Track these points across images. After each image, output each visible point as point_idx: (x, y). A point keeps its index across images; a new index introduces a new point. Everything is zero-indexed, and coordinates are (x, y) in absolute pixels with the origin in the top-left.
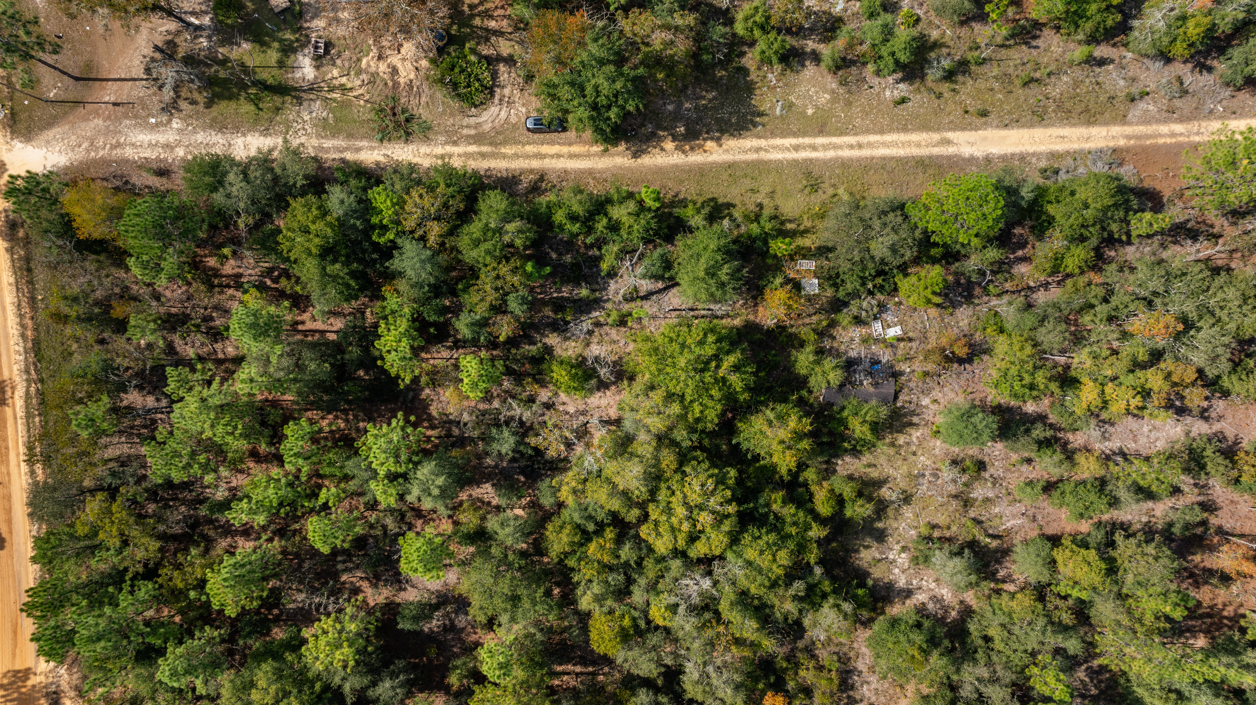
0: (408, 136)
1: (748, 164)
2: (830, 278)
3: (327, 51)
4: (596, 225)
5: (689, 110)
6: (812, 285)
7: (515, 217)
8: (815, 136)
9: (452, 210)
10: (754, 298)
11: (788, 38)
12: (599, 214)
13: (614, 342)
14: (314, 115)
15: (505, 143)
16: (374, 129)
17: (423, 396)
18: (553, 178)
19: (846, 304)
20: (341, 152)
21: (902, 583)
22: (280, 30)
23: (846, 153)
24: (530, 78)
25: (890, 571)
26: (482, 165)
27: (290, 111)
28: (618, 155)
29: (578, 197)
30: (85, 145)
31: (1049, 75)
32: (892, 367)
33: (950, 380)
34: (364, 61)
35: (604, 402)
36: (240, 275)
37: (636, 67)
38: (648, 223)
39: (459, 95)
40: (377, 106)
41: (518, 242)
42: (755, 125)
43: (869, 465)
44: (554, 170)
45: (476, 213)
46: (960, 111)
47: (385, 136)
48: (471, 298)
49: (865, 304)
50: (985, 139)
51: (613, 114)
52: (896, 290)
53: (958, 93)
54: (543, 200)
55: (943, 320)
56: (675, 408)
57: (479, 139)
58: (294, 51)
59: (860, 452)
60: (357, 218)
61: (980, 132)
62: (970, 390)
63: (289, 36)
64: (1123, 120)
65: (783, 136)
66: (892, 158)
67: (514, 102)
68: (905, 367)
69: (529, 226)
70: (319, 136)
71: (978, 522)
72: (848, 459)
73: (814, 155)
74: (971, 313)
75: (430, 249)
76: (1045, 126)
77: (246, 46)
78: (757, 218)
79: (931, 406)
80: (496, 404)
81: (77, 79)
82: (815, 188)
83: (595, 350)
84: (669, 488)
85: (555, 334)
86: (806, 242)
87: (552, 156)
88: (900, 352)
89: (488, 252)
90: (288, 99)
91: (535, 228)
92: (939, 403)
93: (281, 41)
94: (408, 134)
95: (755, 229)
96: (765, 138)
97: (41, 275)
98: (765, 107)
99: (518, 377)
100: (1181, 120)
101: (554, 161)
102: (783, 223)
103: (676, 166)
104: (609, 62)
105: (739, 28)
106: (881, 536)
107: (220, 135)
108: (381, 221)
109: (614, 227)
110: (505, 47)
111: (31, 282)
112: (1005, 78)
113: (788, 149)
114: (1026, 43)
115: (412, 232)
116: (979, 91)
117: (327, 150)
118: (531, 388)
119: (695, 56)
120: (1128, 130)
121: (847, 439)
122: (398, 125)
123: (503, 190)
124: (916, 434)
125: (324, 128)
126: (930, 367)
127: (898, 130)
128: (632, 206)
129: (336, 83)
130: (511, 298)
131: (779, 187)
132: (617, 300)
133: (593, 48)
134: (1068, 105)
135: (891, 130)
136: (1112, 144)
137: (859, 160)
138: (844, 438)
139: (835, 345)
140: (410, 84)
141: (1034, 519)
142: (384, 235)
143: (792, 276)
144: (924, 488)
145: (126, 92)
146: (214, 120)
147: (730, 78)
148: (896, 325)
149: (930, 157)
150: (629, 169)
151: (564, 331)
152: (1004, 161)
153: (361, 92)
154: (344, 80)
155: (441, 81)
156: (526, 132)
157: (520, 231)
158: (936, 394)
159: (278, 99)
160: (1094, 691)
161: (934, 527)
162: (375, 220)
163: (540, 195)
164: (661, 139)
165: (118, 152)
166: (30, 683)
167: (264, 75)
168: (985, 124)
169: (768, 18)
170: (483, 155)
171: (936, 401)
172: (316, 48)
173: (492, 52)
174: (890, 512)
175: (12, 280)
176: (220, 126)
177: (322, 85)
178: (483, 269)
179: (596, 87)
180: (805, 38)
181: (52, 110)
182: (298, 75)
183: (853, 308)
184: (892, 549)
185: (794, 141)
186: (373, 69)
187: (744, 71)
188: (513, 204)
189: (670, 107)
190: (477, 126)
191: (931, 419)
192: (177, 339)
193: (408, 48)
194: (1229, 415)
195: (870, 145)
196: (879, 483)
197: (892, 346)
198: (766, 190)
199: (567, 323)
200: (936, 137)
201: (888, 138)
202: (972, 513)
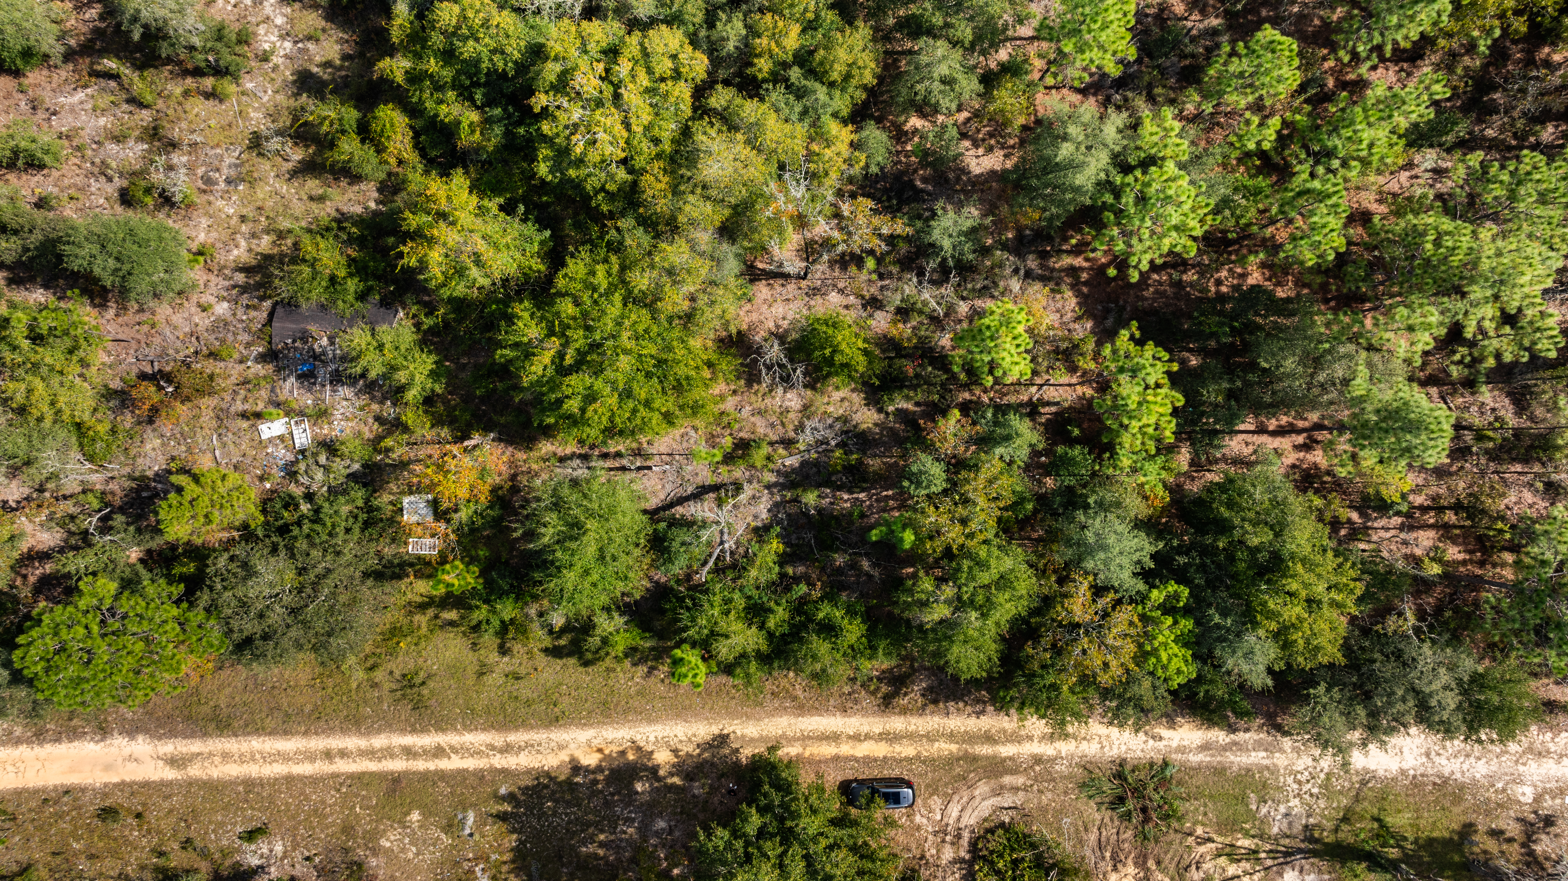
0: (1120, 771)
1: (523, 724)
2: (381, 523)
4: (787, 617)
5: (629, 821)
6: (414, 510)
7: (933, 630)
8: (406, 774)
9: (1046, 641)
12: (783, 635)
13: (761, 412)
14: (1282, 809)
15: (951, 761)
16: (1180, 783)
18: (867, 700)
19: (354, 476)
20: (1235, 743)
23: (352, 742)
25: (291, 20)
26: (990, 721)
27: (1323, 813)
28: (752, 740)
29: (818, 667)
32: (278, 370)
33: (179, 344)
35: (779, 310)
36: (1401, 528)
38: (693, 620)
39: (1033, 846)
40: (1175, 824)
41: (927, 584)
42: (511, 796)
43: (321, 199)
44: (865, 712)
45: (1003, 638)
46: (151, 817)
47: (1160, 771)
48: (1011, 484)
49: (321, 476)
50: (108, 768)
51: (755, 820)
52: (265, 502)
53: (153, 851)
54: (882, 663)
55: (189, 450)
56: (641, 280)
57: (996, 768)
59: (334, 220)
60: (1218, 626)
61: (115, 779)
62: (145, 328)
65: (462, 773)
66: (272, 733)
67: (935, 833)
68: (256, 367)
69: (906, 614)
70: (1273, 770)
71: (136, 102)
72: (358, 210)
73: (408, 740)
74: (140, 461)
75: (1087, 573)
78: (506, 628)
79: (212, 300)
80: (963, 306)
82: (407, 681)
83: (793, 400)
84: (656, 141)
85: (864, 426)
86: (421, 587)
87: (868, 737)
88: (264, 394)
89: (983, 565)
90: (1328, 837)
91: (897, 611)
92: (199, 305)
94: (1120, 776)
95: (507, 610)
96: (494, 771)
98: (495, 828)
99: (925, 352)
101: (865, 729)
102: (462, 620)
103: (650, 721)
106: (305, 80)
107: (1446, 772)
108: (1176, 623)
109: (756, 612)
113: (454, 750)
115: (1119, 602)
116: (115, 854)
117: (1259, 745)
118: (904, 331)
122: (1138, 791)
123: (955, 679)
124: (240, 253)
125: (1265, 785)
126: (211, 366)
127: (261, 783)
128: (724, 650)
130: (939, 484)
131: (470, 682)
132: (755, 485)
135: (274, 782)
137: (329, 731)
139: (375, 407)
140: (1116, 863)
141: (34, 104)
142: (1168, 597)
144: (228, 161)
146: (1458, 799)
148: (270, 440)
149: (205, 734)
150: (732, 715)
151: (846, 432)
152: (75, 729)
153: (1202, 849)
155: (1064, 871)
156: (915, 780)
157: (924, 604)
158: (202, 320)
159: (1346, 835)
161: (211, 95)
163: (890, 670)
164: (679, 768)
168: (105, 795)
170: (988, 738)
171: (204, 310)
174: (286, 120)
176: (1447, 788)
177: (1269, 862)
178: (990, 535)
183: (341, 468)
184: (286, 56)
185: (444, 764)
188: (938, 654)
189: (661, 824)
190: (998, 791)
191: (213, 278)
192: (1511, 420)
195: (310, 757)
196: (305, 168)
197: (278, 405)
198: (494, 679)
199: (841, 445)
200: (195, 771)
201: (279, 769)
202: (145, 116)
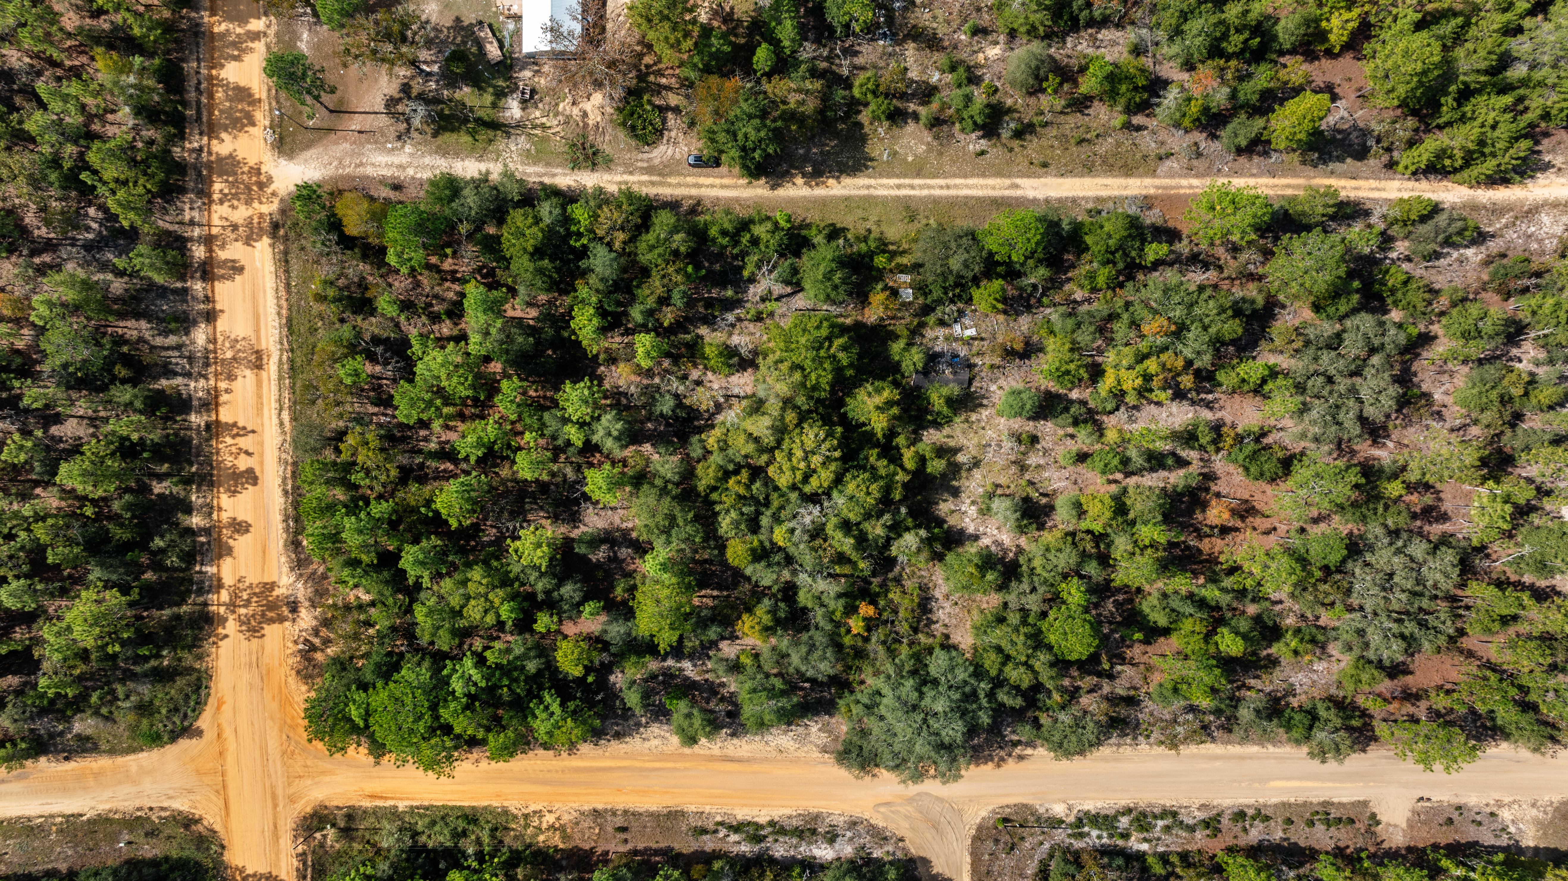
0: (594, 167)
1: (861, 198)
2: (920, 289)
3: (532, 97)
4: (741, 239)
5: (816, 154)
6: (908, 294)
7: (680, 230)
8: (914, 177)
9: (632, 224)
10: (863, 302)
11: (894, 101)
12: (744, 231)
13: (752, 334)
14: (520, 146)
15: (670, 174)
16: (567, 160)
17: (599, 372)
18: (707, 203)
19: (933, 310)
20: (541, 176)
21: (971, 529)
22: (494, 78)
23: (937, 192)
24: (692, 124)
25: (962, 520)
26: (653, 191)
27: (501, 143)
28: (759, 187)
29: (728, 218)
30: (335, 163)
31: (1098, 136)
32: (968, 360)
33: (1012, 372)
34: (561, 106)
35: (742, 381)
36: (456, 272)
37: (774, 120)
38: (781, 239)
39: (636, 136)
40: (570, 142)
41: (682, 249)
42: (867, 168)
43: (948, 437)
44: (709, 197)
45: (650, 226)
46: (1026, 163)
47: (576, 165)
48: (643, 292)
49: (947, 310)
50: (1046, 185)
51: (757, 155)
52: (971, 299)
53: (1026, 148)
54: (701, 219)
55: (1008, 324)
56: (798, 376)
57: (650, 170)
58: (505, 95)
59: (940, 424)
60: (561, 227)
61: (1042, 179)
62: (1028, 380)
63: (501, 83)
64: (1153, 173)
65: (889, 176)
67: (679, 142)
68: (978, 361)
69: (691, 237)
70: (522, 163)
71: (1031, 483)
72: (932, 431)
73: (912, 192)
74: (1030, 320)
75: (615, 252)
76: (1094, 176)
77: (466, 89)
78: (865, 240)
79: (997, 392)
80: (657, 380)
81: (332, 111)
82: (912, 219)
83: (735, 340)
84: (791, 438)
85: (705, 326)
86: (905, 260)
87: (708, 186)
88: (974, 349)
89: (659, 255)
90: (499, 133)
91: (695, 239)
92: (1003, 389)
93: (495, 87)
94: (594, 164)
95: (863, 247)
96: (875, 178)
97: (296, 266)
98: (875, 154)
99: (676, 359)
100: (1197, 176)
101: (709, 190)
102: (886, 245)
103: (805, 197)
104: (756, 117)
105: (856, 92)
106: (956, 493)
108: (578, 229)
109: (755, 241)
110: (673, 100)
111: (287, 271)
112: (1063, 138)
113: (892, 187)
114: (1081, 112)
115: (602, 239)
116: (1042, 147)
117: (530, 175)
118: (685, 368)
119: (821, 112)
120: (1157, 182)
121: (931, 413)
122: (587, 157)
123: (670, 210)
124: (985, 413)
125: (528, 157)
126: (997, 361)
127: (978, 176)
128: (769, 226)
129: (538, 122)
130: (675, 291)
131: (884, 217)
132: (754, 300)
133: (745, 106)
134: (1111, 161)
135: (972, 176)
136: (1144, 192)
137: (947, 198)
138: (927, 411)
139: (924, 340)
140: (597, 126)
141: (1075, 483)
142: (580, 240)
143: (891, 284)
144: (990, 455)
145: (368, 123)
146: (439, 147)
147: (848, 130)
148: (971, 327)
149: (1002, 198)
150: (768, 198)
151: (712, 324)
152: (1060, 202)
153: (557, 129)
154: (544, 120)
155: (624, 124)
156: (688, 166)
157: (684, 241)
158: (1002, 382)
159: (491, 133)
160: (1119, 619)
161: (997, 485)
162: (573, 228)
163: (698, 215)
164: (793, 176)
165: (361, 170)
166: (275, 593)
167: (481, 113)
168: (1046, 173)
169: (878, 86)
170: (653, 184)
171: (1001, 387)
172: (523, 93)
173: (662, 102)
174: (964, 474)
175: (273, 269)
176: (443, 152)
177: (527, 123)
178: (655, 269)
179: (746, 136)
180: (908, 101)
181: (310, 135)
182: (508, 114)
183: (939, 313)
184: (964, 503)
185: (897, 181)
186: (568, 112)
187: (860, 125)
188: (678, 220)
189: (801, 151)
190: (649, 160)
191: (997, 402)
193: (598, 98)
194: (1228, 405)
195: (956, 186)
196: (956, 451)
197: (968, 343)
198: (874, 218)
199: (715, 317)
200: (1007, 182)
201: (971, 181)
202: (1027, 476)
